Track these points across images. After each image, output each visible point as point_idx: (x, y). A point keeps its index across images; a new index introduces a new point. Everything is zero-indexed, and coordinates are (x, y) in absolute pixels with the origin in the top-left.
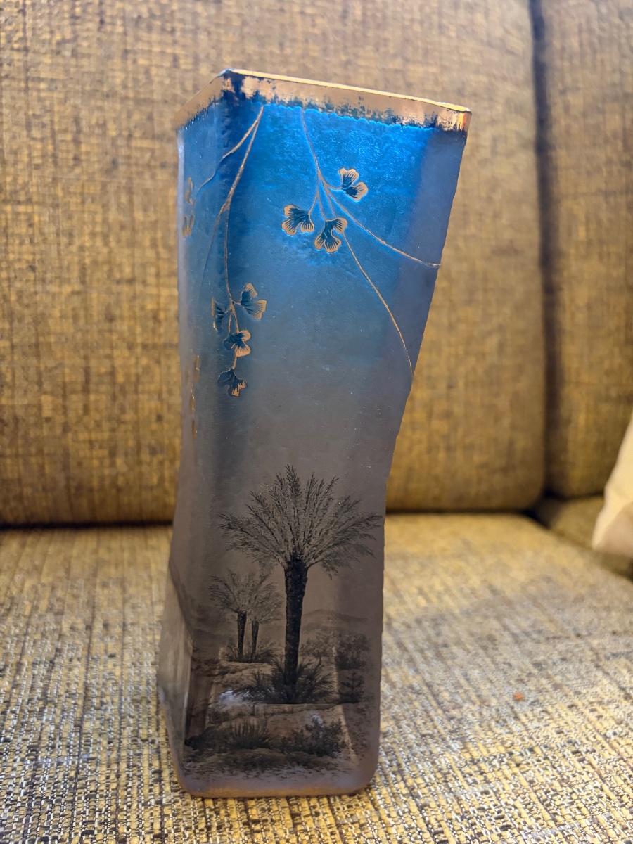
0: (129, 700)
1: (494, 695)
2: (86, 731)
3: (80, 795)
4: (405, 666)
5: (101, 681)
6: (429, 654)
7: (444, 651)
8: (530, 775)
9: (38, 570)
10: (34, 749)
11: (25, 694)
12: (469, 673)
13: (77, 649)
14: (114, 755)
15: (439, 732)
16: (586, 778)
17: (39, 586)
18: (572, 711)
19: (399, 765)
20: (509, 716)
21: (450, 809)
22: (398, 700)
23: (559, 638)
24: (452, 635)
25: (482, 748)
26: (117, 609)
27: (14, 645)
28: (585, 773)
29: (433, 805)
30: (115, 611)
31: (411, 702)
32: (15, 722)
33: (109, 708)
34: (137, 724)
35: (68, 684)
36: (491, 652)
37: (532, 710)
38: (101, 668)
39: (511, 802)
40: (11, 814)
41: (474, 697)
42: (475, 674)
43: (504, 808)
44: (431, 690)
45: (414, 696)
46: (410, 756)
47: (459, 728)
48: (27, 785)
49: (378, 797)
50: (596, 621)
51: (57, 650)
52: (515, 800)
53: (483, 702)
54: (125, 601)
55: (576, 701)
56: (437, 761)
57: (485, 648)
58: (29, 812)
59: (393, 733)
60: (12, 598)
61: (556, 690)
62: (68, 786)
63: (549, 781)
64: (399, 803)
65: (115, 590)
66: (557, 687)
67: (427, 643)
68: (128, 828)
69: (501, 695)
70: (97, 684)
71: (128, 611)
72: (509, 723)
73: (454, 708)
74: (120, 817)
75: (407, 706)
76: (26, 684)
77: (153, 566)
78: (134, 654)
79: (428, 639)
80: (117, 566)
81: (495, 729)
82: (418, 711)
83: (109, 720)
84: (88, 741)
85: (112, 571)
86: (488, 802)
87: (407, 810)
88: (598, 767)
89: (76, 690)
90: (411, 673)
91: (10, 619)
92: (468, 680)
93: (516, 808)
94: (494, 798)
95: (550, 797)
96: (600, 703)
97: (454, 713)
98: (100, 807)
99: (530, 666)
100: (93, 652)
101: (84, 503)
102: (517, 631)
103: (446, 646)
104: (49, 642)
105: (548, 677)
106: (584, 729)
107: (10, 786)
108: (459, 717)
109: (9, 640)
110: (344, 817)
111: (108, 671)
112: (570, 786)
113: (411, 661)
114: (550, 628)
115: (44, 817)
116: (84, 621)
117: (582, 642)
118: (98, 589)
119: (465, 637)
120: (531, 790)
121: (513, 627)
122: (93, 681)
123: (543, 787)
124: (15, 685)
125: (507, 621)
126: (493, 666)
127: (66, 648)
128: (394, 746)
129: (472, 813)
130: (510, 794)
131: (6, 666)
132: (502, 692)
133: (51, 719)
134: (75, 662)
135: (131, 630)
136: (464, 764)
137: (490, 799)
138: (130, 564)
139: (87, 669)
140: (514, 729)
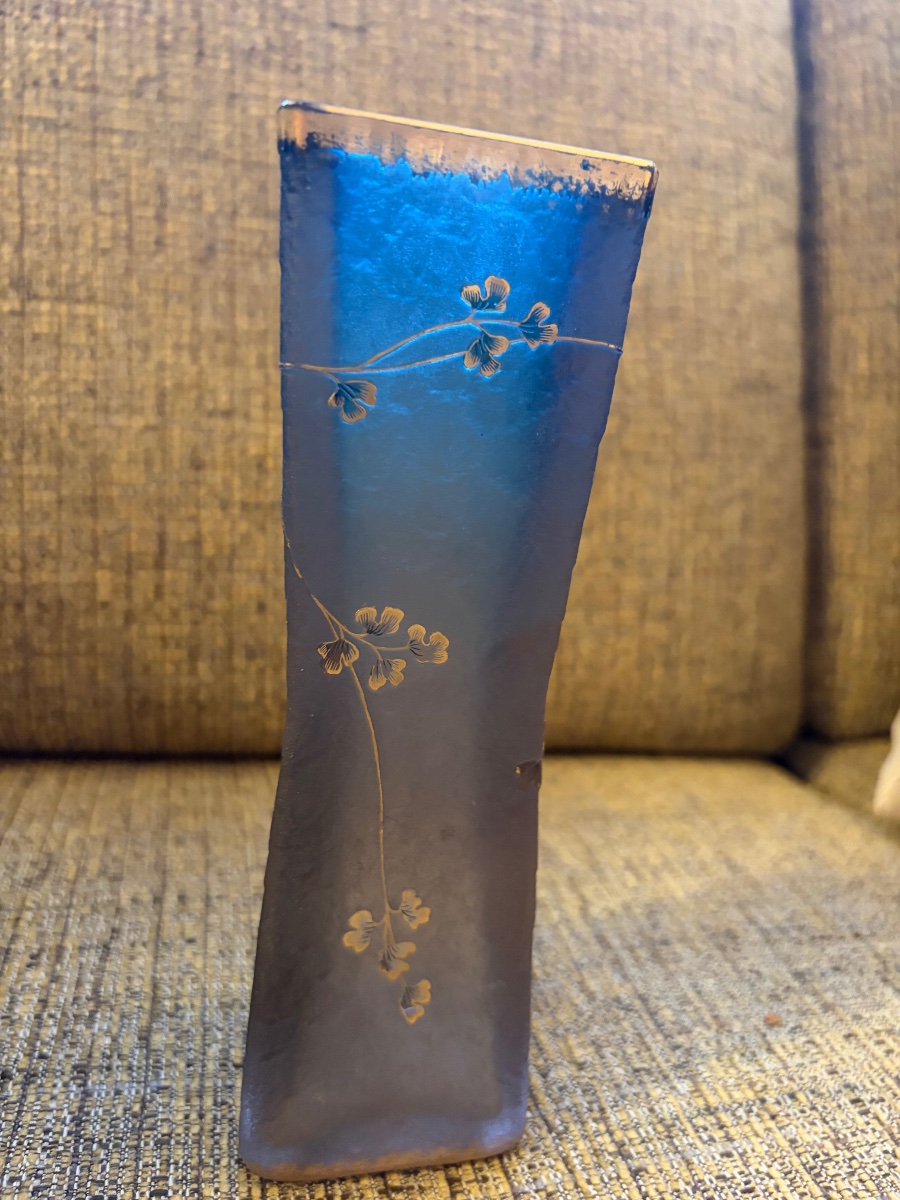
0: (215, 1003)
1: (737, 1017)
2: (155, 1047)
3: (147, 1140)
4: (608, 970)
5: (176, 975)
6: (643, 953)
7: (664, 950)
8: (791, 1131)
9: (84, 817)
10: (82, 1071)
11: (68, 991)
12: (700, 982)
13: (142, 930)
14: (195, 1085)
15: (658, 1066)
16: (871, 1138)
17: (88, 840)
18: (850, 1043)
19: (602, 1110)
20: (760, 1047)
21: (677, 1176)
22: (598, 1018)
23: (829, 938)
24: (675, 928)
25: (722, 1092)
26: (197, 875)
27: (53, 920)
28: (870, 1131)
29: (652, 1169)
30: (194, 879)
31: (618, 1022)
32: (55, 1031)
33: (188, 1015)
34: (225, 1040)
35: (129, 979)
36: (731, 953)
37: (793, 1040)
38: (176, 956)
39: (764, 1169)
40: (50, 1161)
41: (708, 1018)
42: (709, 984)
43: (755, 1178)
44: (646, 1005)
45: (622, 1014)
46: (618, 1098)
47: (687, 1062)
48: (72, 1121)
49: (573, 1154)
50: (881, 916)
51: (114, 930)
52: (770, 1166)
53: (722, 1026)
54: (208, 865)
55: (856, 1029)
56: (656, 1108)
57: (722, 948)
58: (75, 1160)
59: (593, 1065)
60: (49, 855)
61: (826, 1011)
62: (130, 1125)
63: (819, 1141)
64: (603, 1164)
65: (194, 850)
66: (827, 1007)
67: (639, 938)
68: (217, 1191)
69: (748, 1017)
70: (171, 979)
71: (213, 878)
72: (759, 1057)
73: (680, 1033)
74: (205, 1174)
75: (611, 1027)
76: (70, 976)
77: (247, 817)
78: (222, 939)
79: (641, 932)
80: (196, 815)
81: (739, 1065)
82: (628, 1034)
83: (187, 1031)
84: (158, 1061)
85: (190, 823)
86: (731, 1168)
87: (614, 1175)
88: (888, 1123)
89: (141, 987)
90: (617, 979)
91: (47, 884)
92: (699, 993)
93: (771, 1177)
94: (740, 1163)
95: (820, 1163)
96: (890, 1032)
97: (680, 1039)
98: (177, 1158)
99: (789, 976)
100: (165, 934)
101: (150, 724)
102: (768, 926)
103: (666, 942)
104: (102, 918)
105: (815, 993)
106: (867, 1068)
107: (48, 1121)
108: (687, 1046)
109: (45, 913)
110: (524, 1182)
111: (186, 962)
112: (848, 1149)
113: (617, 962)
114: (816, 924)
115: (97, 1168)
116: (151, 891)
117: (863, 945)
118: (170, 847)
119: (693, 931)
120: (793, 1153)
121: (762, 919)
122: (165, 975)
123: (809, 1149)
124: (55, 978)
125: (753, 911)
126: (734, 976)
127: (126, 927)
128: (595, 1082)
129: (708, 1183)
130: (763, 1158)
131: (41, 950)
132: (748, 1011)
133: (105, 1027)
134: (140, 948)
135: (217, 905)
136: (695, 1113)
137: (734, 1164)
138: (214, 813)
139: (156, 958)
140: (768, 1066)
